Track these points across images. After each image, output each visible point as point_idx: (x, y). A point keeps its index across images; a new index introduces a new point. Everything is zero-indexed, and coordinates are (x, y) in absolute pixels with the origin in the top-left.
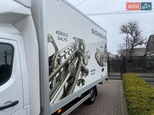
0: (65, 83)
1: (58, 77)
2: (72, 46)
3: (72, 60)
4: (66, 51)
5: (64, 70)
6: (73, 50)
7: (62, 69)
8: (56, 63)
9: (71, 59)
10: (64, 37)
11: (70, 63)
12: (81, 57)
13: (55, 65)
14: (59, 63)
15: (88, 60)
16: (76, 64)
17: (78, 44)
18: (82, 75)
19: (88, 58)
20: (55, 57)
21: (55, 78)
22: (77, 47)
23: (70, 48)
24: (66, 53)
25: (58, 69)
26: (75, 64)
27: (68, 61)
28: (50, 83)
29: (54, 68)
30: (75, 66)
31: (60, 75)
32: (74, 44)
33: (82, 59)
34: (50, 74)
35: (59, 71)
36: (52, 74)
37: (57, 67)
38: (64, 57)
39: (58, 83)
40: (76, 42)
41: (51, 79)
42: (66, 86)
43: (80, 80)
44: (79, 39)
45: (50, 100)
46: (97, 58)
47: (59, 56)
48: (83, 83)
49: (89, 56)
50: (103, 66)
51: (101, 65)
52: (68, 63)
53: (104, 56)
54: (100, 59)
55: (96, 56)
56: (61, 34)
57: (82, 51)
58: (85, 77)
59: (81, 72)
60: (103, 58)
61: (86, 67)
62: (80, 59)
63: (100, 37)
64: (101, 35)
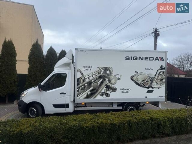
0: (88, 91)
1: (83, 88)
2: (96, 72)
3: (95, 80)
4: (90, 75)
6: (96, 74)
7: (86, 84)
8: (82, 81)
10: (89, 68)
12: (106, 78)
14: (84, 81)
15: (116, 81)
17: (103, 71)
19: (117, 79)
20: (81, 78)
21: (81, 88)
23: (94, 74)
27: (91, 80)
28: (78, 89)
30: (99, 84)
32: (98, 71)
33: (107, 80)
34: (78, 86)
35: (84, 85)
37: (82, 83)
38: (88, 79)
39: (82, 90)
40: (100, 70)
43: (103, 93)
44: (104, 67)
45: (77, 97)
46: (135, 80)
47: (84, 78)
48: (107, 95)
49: (119, 78)
50: (153, 88)
51: (147, 87)
52: (91, 82)
53: (154, 78)
54: (143, 81)
55: (133, 78)
56: (87, 67)
57: (108, 74)
58: (111, 92)
59: (105, 88)
60: (152, 81)
61: (113, 86)
62: (104, 80)
63: (145, 60)
64: (149, 58)
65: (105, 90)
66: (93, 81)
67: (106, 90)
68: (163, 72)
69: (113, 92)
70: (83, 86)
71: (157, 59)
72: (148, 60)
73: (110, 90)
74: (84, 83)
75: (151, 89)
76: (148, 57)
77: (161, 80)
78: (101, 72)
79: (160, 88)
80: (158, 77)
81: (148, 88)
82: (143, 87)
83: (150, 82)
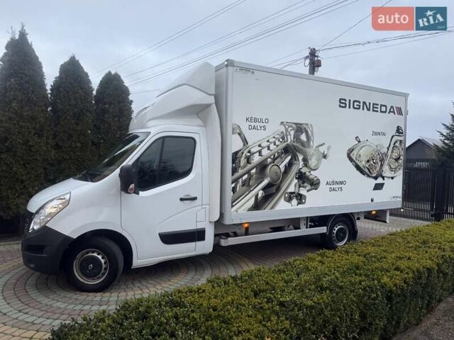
0: (258, 191)
1: (245, 180)
2: (277, 136)
3: (275, 159)
4: (262, 145)
5: (256, 173)
6: (277, 143)
7: (254, 171)
8: (243, 161)
9: (272, 157)
10: (261, 124)
11: (271, 163)
12: (298, 154)
13: (242, 164)
14: (248, 162)
15: (319, 160)
16: (286, 166)
17: (292, 133)
18: (300, 186)
19: (321, 157)
20: (243, 153)
21: (240, 180)
22: (290, 139)
23: (272, 140)
24: (263, 148)
25: (246, 169)
26: (282, 167)
27: (266, 159)
28: (233, 185)
29: (239, 167)
30: (283, 170)
31: (249, 179)
32: (282, 133)
33: (301, 157)
34: (233, 175)
35: (248, 172)
36: (237, 175)
37: (245, 167)
38: (258, 154)
39: (245, 188)
40: (287, 130)
41: (235, 181)
42: (260, 196)
43: (291, 193)
44: (295, 124)
45: (232, 206)
46: (354, 159)
47: (249, 152)
48: (301, 199)
49: (325, 153)
50: (383, 178)
51: (374, 175)
52: (265, 163)
53: (386, 155)
54: (368, 161)
55: (351, 155)
56: (256, 120)
57: (303, 144)
58: (308, 191)
59: (296, 181)
60: (382, 160)
61: (313, 174)
62: (294, 158)
63: (373, 111)
64: (379, 107)
65: (295, 185)
66: (269, 160)
67: (297, 186)
68: (401, 141)
69: (311, 190)
70: (246, 176)
71: (392, 110)
72: (377, 111)
73: (306, 184)
74: (249, 166)
75: (380, 180)
76: (377, 105)
77: (397, 160)
78: (289, 137)
79: (395, 177)
80: (392, 152)
81: (376, 178)
82: (369, 176)
83: (380, 163)
